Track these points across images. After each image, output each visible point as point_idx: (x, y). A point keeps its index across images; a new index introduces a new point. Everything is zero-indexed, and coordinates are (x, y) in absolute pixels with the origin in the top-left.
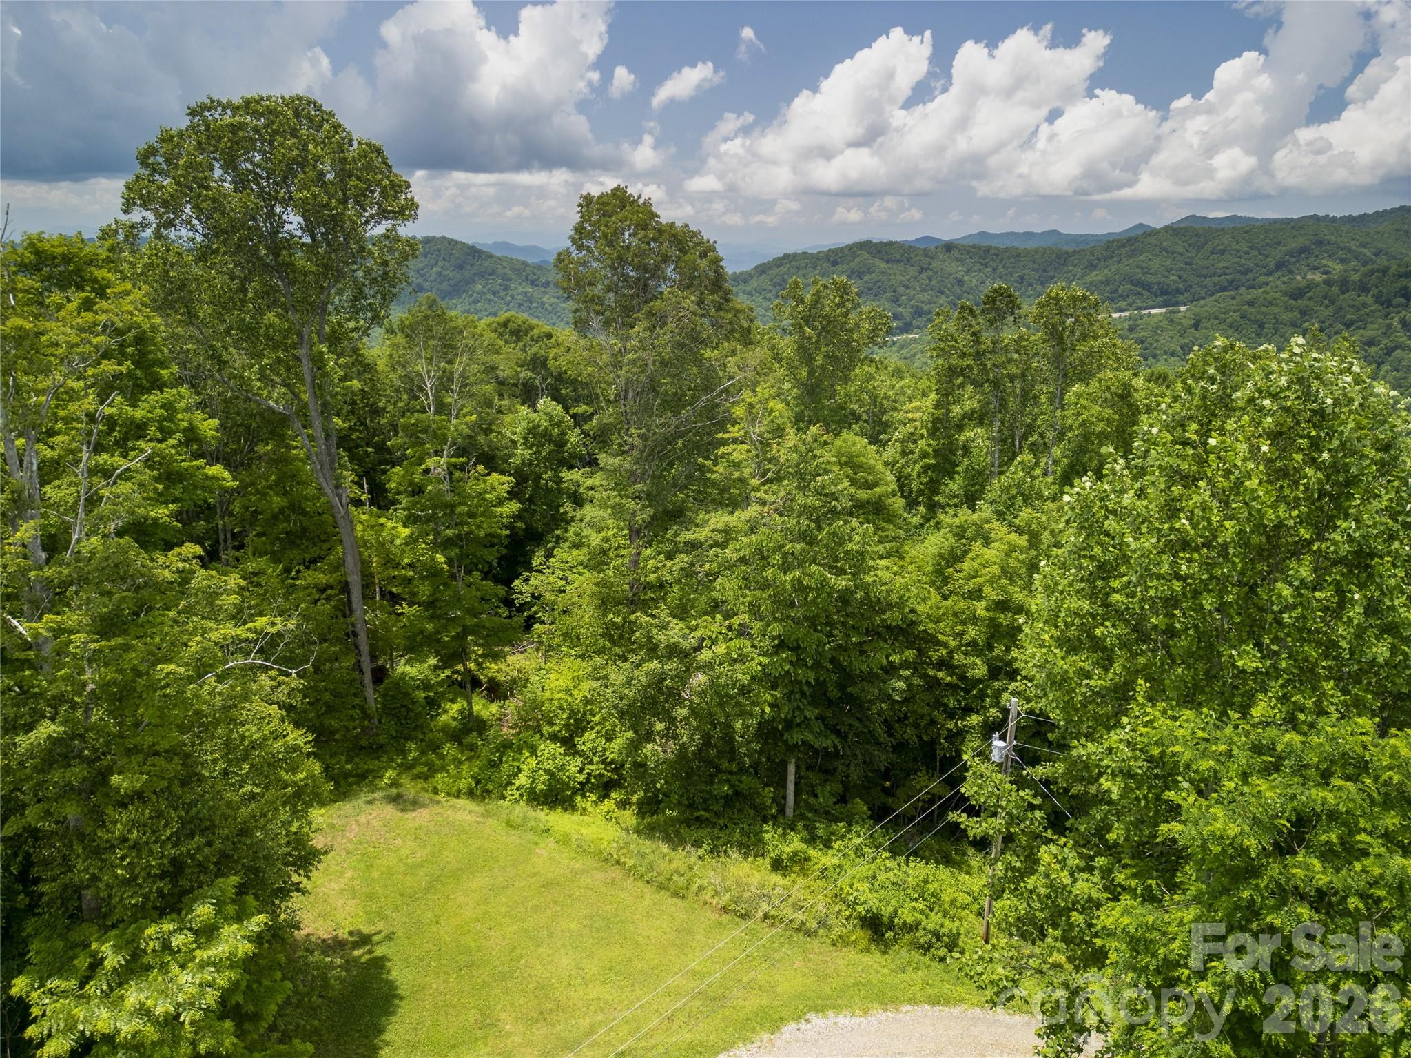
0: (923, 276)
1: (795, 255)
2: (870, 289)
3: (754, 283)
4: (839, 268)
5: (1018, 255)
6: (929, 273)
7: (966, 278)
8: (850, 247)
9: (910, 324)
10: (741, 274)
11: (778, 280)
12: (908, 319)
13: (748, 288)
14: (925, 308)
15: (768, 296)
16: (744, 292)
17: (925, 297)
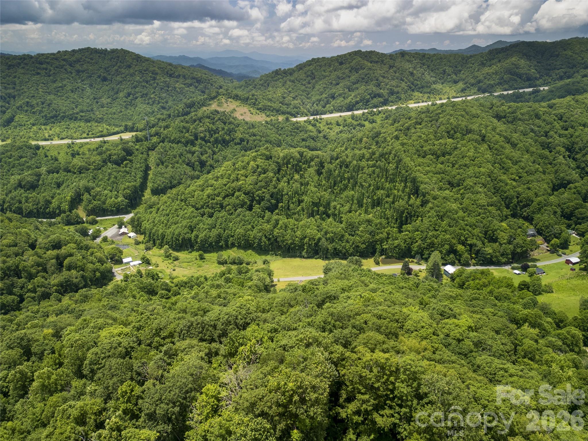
0: (391, 71)
1: (318, 59)
2: (363, 79)
3: (296, 75)
4: (344, 66)
5: (441, 58)
6: (395, 69)
7: (415, 72)
8: (350, 54)
9: (388, 100)
10: (289, 70)
11: (309, 73)
12: (387, 97)
13: (292, 79)
14: (396, 90)
15: (304, 83)
16: (290, 81)
17: (394, 83)
